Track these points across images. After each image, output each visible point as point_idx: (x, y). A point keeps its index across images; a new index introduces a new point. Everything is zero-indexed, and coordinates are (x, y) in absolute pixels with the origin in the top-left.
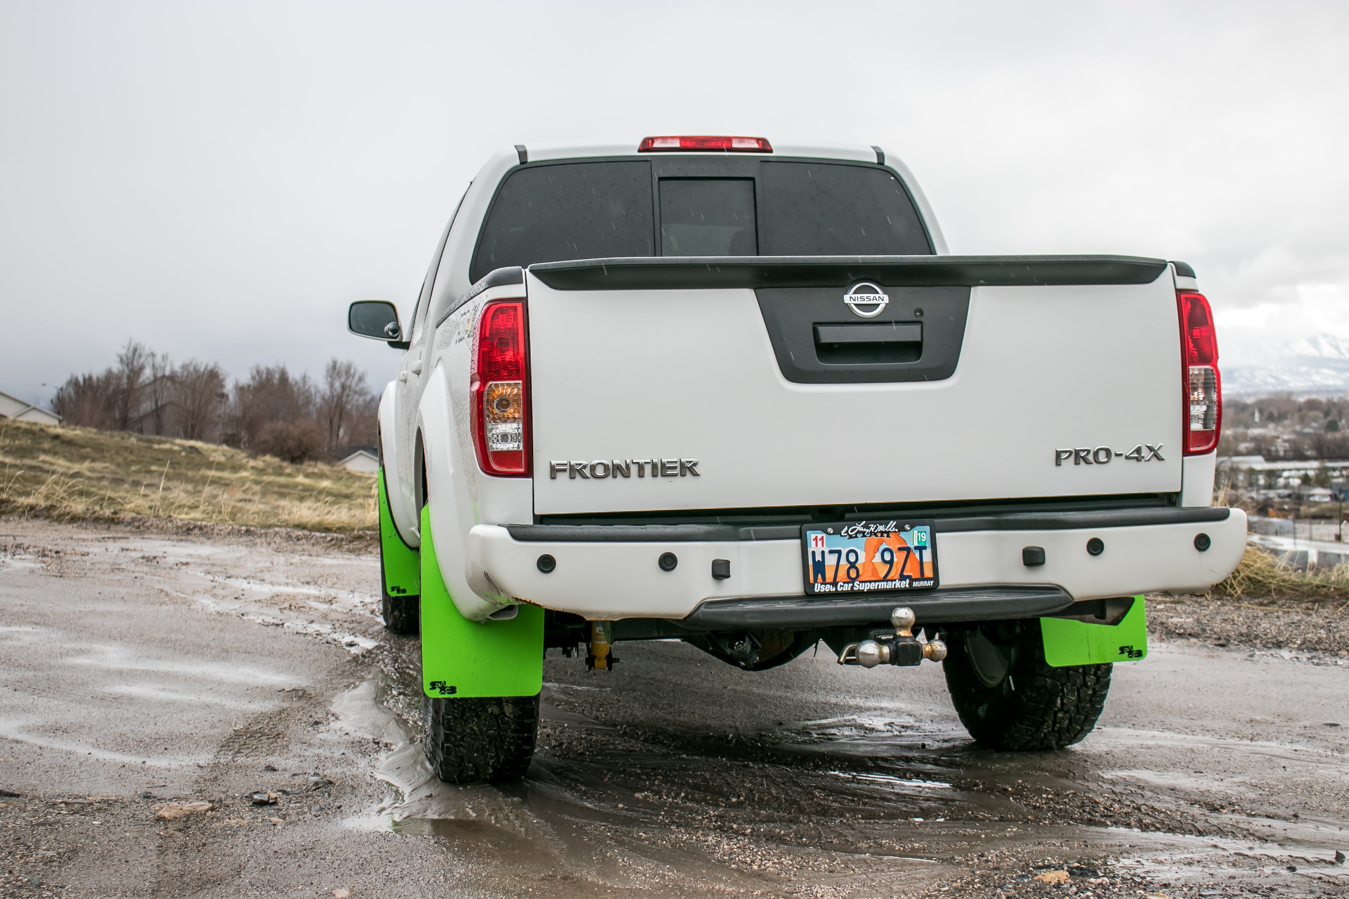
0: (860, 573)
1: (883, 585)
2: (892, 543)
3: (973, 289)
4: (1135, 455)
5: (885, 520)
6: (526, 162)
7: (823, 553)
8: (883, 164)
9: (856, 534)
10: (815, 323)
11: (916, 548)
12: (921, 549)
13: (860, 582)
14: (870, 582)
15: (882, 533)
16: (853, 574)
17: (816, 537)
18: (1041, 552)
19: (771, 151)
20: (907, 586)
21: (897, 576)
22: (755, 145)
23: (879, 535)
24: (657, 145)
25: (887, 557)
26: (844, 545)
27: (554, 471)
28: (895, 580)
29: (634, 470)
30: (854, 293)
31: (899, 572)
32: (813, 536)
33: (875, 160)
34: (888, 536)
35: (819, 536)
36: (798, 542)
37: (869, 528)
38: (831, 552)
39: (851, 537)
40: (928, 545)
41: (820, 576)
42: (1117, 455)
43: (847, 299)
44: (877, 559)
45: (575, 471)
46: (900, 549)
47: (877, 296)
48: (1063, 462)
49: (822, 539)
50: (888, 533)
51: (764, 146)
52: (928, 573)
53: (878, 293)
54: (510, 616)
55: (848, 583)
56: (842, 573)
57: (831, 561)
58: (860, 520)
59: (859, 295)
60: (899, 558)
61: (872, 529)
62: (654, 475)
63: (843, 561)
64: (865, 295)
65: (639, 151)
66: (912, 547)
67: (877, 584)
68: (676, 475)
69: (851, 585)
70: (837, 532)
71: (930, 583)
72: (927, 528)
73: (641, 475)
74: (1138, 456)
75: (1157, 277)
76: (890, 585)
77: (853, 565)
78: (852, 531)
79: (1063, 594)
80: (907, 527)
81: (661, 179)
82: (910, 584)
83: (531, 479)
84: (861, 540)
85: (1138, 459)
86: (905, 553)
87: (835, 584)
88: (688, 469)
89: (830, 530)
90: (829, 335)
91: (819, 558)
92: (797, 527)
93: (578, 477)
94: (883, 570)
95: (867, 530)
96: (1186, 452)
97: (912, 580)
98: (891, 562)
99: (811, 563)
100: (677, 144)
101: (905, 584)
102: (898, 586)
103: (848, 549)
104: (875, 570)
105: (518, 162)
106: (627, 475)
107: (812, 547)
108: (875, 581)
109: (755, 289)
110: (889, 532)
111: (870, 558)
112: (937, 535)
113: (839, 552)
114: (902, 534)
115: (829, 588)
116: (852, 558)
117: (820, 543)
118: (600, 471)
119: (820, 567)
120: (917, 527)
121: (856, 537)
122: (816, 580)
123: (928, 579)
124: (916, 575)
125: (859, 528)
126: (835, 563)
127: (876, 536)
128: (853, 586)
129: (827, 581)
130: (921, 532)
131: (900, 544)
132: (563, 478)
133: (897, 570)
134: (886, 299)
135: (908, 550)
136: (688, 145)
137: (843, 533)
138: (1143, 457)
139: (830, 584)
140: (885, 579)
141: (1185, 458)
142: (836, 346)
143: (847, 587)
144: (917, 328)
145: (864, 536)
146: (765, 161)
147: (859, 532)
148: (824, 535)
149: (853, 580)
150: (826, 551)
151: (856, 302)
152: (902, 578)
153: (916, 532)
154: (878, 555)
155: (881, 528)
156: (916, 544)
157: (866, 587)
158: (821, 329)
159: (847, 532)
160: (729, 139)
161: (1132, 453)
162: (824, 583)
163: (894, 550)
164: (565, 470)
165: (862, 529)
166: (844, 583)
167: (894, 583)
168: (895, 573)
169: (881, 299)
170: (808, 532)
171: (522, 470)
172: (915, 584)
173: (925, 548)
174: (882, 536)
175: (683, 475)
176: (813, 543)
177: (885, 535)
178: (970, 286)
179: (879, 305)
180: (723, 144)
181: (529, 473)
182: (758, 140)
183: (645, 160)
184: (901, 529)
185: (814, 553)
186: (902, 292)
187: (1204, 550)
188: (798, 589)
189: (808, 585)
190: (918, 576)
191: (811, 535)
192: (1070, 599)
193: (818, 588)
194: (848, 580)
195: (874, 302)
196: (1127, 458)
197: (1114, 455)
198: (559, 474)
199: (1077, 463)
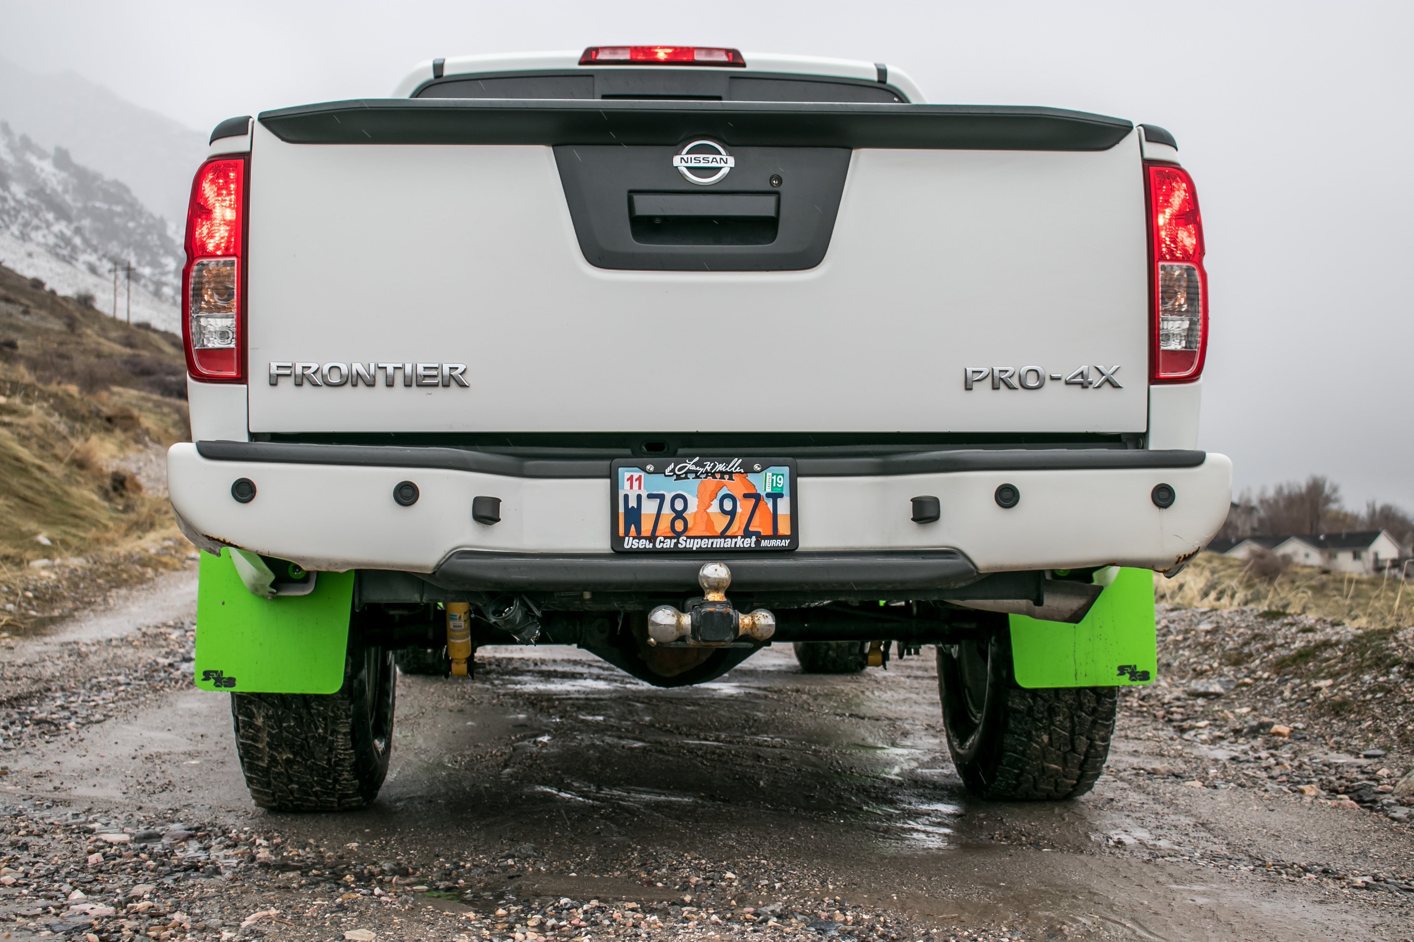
0: (690, 526)
1: (719, 543)
2: (735, 487)
3: (854, 152)
4: (1079, 379)
5: (727, 458)
6: (442, 76)
7: (639, 497)
8: (884, 82)
9: (686, 473)
10: (632, 192)
11: (768, 495)
12: (775, 496)
13: (688, 537)
14: (702, 538)
15: (723, 473)
16: (679, 526)
17: (632, 476)
18: (935, 502)
19: (744, 65)
20: (753, 545)
21: (741, 533)
22: (724, 58)
23: (718, 476)
24: (601, 56)
25: (728, 505)
26: (668, 486)
27: (274, 376)
28: (736, 537)
29: (380, 376)
30: (687, 153)
31: (743, 527)
32: (627, 475)
33: (875, 78)
34: (731, 478)
35: (636, 476)
36: (607, 482)
37: (704, 466)
38: (650, 496)
39: (679, 478)
40: (786, 492)
41: (633, 527)
42: (1052, 379)
43: (676, 161)
44: (714, 508)
45: (302, 377)
46: (746, 496)
47: (718, 157)
48: (975, 385)
49: (639, 479)
50: (730, 474)
51: (735, 58)
52: (784, 528)
53: (720, 153)
54: (303, 590)
55: (671, 538)
56: (664, 526)
57: (649, 508)
58: (691, 456)
59: (693, 156)
60: (743, 508)
61: (709, 468)
62: (408, 385)
63: (666, 510)
64: (702, 156)
65: (581, 63)
66: (763, 494)
67: (711, 541)
68: (436, 385)
69: (674, 541)
70: (659, 470)
71: (785, 543)
72: (786, 470)
73: (389, 383)
74: (1082, 379)
75: (1117, 142)
76: (728, 544)
77: (679, 515)
78: (679, 470)
79: (960, 560)
80: (756, 467)
82: (758, 542)
83: (245, 386)
84: (694, 482)
85: (1084, 386)
86: (753, 501)
87: (652, 538)
88: (451, 377)
89: (650, 468)
90: (646, 205)
91: (633, 503)
92: (606, 463)
93: (306, 385)
94: (720, 523)
95: (701, 470)
96: (1154, 378)
97: (760, 537)
98: (733, 513)
99: (621, 510)
100: (626, 56)
101: (750, 543)
102: (740, 544)
103: (674, 494)
104: (709, 523)
105: (432, 76)
106: (371, 384)
107: (625, 488)
108: (708, 537)
109: (553, 146)
110: (732, 472)
111: (704, 506)
112: (799, 479)
113: (662, 497)
114: (751, 477)
115: (644, 544)
116: (679, 505)
117: (636, 484)
118: (335, 378)
119: (634, 516)
120: (772, 468)
121: (686, 478)
122: (627, 533)
123: (783, 537)
124: (766, 530)
125: (690, 466)
126: (655, 512)
127: (714, 477)
128: (678, 542)
129: (643, 534)
130: (777, 475)
131: (747, 489)
132: (286, 385)
133: (741, 523)
134: (731, 162)
135: (757, 497)
136: (640, 57)
137: (667, 472)
138: (1091, 383)
139: (646, 538)
140: (723, 535)
141: (1152, 387)
142: (658, 221)
143: (669, 544)
144: (772, 200)
145: (697, 477)
146: (735, 77)
147: (690, 471)
148: (643, 474)
149: (678, 535)
150: (644, 494)
151: (689, 165)
152: (747, 534)
153: (769, 474)
154: (716, 503)
155: (721, 467)
156: (769, 490)
157: (695, 545)
158: (636, 198)
159: (673, 470)
160: (691, 50)
161: (1074, 377)
162: (639, 537)
163: (739, 496)
164: (289, 375)
165: (694, 468)
166: (665, 538)
167: (734, 540)
168: (737, 527)
169: (724, 161)
170: (620, 469)
171: (234, 374)
172: (764, 543)
173: (781, 495)
174: (722, 478)
175: (446, 385)
176: (627, 484)
177: (727, 477)
178: (851, 149)
179: (720, 169)
181: (242, 378)
182: (728, 51)
183: (587, 75)
184: (748, 470)
185: (626, 497)
186: (753, 153)
187: (1166, 506)
188: (603, 544)
189: (616, 539)
190: (769, 532)
191: (625, 474)
192: (972, 567)
193: (630, 543)
194: (671, 534)
195: (714, 165)
196: (1067, 383)
197: (1047, 378)
198: (281, 380)
199: (995, 388)
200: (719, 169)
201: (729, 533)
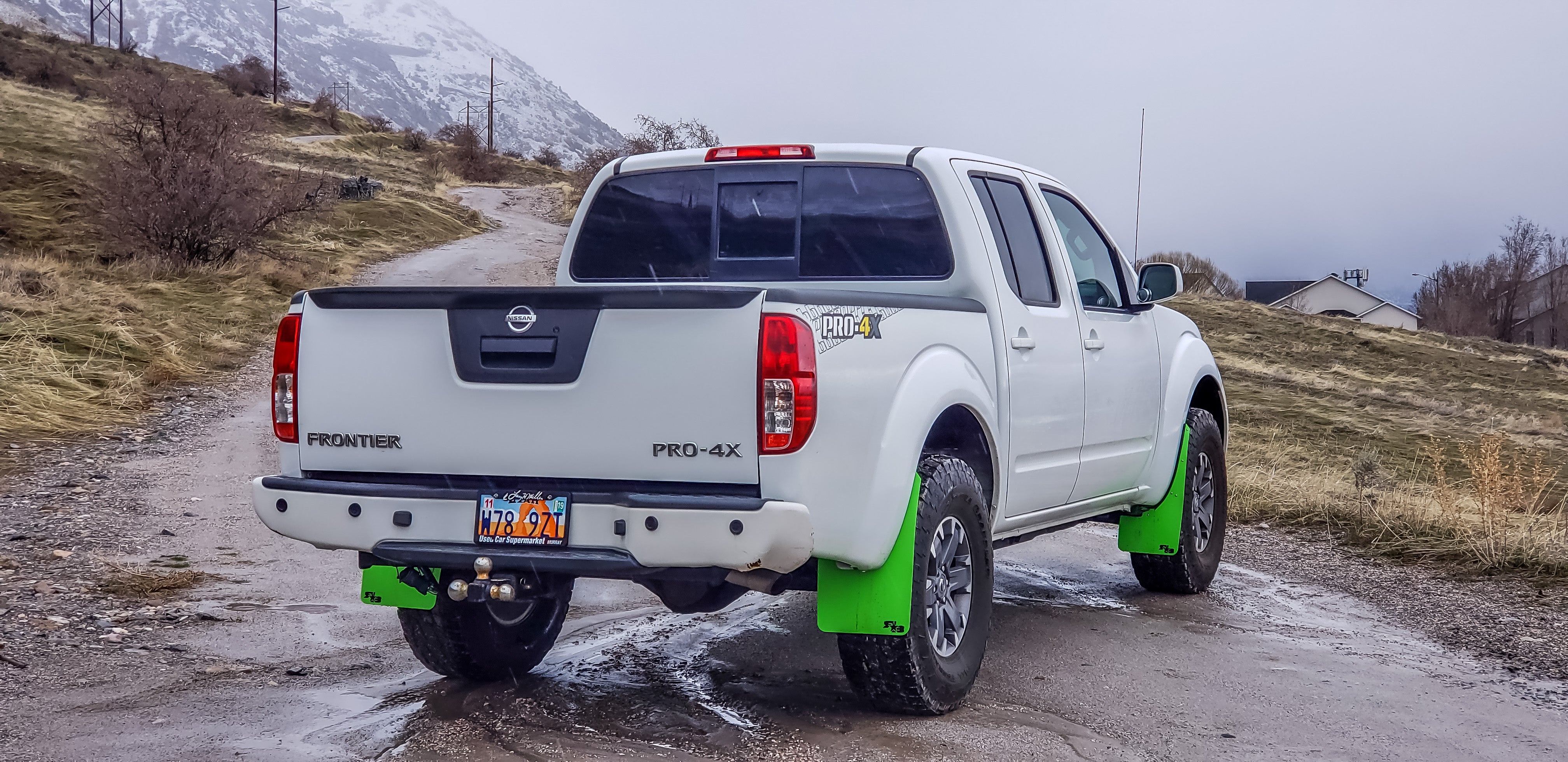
0: (514, 530)
1: (527, 541)
2: (538, 508)
5: (535, 491)
6: (618, 173)
7: (490, 512)
8: (911, 166)
9: (512, 499)
10: (481, 337)
11: (555, 514)
12: (558, 515)
13: (511, 537)
14: (517, 537)
15: (533, 500)
16: (508, 530)
18: (626, 524)
19: (813, 157)
20: (542, 543)
21: (539, 536)
22: (800, 153)
23: (531, 501)
24: (718, 155)
25: (534, 519)
26: (504, 506)
27: (311, 439)
28: (536, 538)
29: (359, 440)
30: (513, 313)
31: (541, 532)
32: (486, 499)
33: (904, 163)
35: (489, 500)
36: (476, 502)
37: (523, 496)
38: (496, 512)
39: (511, 502)
40: (564, 513)
41: (485, 529)
42: (702, 450)
43: (507, 318)
44: (527, 521)
45: (323, 439)
46: (544, 514)
47: (526, 316)
48: (659, 453)
49: (491, 501)
50: (537, 500)
51: (807, 152)
52: (561, 534)
53: (529, 313)
55: (503, 537)
56: (501, 529)
57: (495, 518)
58: (516, 489)
59: (516, 315)
60: (542, 521)
61: (525, 497)
62: (373, 446)
63: (503, 520)
64: (518, 316)
65: (706, 161)
66: (552, 513)
67: (522, 539)
68: (386, 446)
70: (500, 497)
71: (559, 543)
72: (566, 499)
73: (364, 445)
74: (717, 450)
75: (748, 302)
76: (529, 541)
77: (509, 523)
78: (510, 497)
80: (550, 497)
81: (721, 185)
82: (546, 542)
83: (297, 444)
84: (518, 505)
85: (720, 454)
86: (547, 516)
87: (493, 537)
88: (393, 442)
89: (496, 496)
90: (490, 346)
91: (487, 516)
92: (474, 491)
93: (325, 444)
94: (529, 529)
95: (521, 498)
96: (761, 451)
97: (548, 538)
98: (536, 524)
99: (481, 519)
100: (735, 154)
101: (542, 541)
102: (537, 542)
103: (507, 511)
104: (524, 529)
105: (613, 174)
106: (355, 445)
107: (484, 507)
108: (521, 537)
109: (447, 310)
111: (522, 518)
112: (574, 505)
113: (501, 513)
114: (547, 502)
115: (489, 540)
116: (509, 519)
117: (489, 504)
118: (338, 441)
119: (487, 523)
120: (558, 498)
121: (514, 502)
122: (482, 533)
123: (560, 539)
124: (551, 535)
125: (516, 495)
126: (497, 521)
127: (528, 502)
128: (506, 540)
129: (490, 534)
130: (561, 502)
131: (545, 509)
133: (539, 530)
134: (534, 318)
135: (549, 514)
136: (743, 154)
137: (504, 498)
138: (723, 454)
139: (490, 536)
140: (530, 537)
141: (760, 456)
142: (493, 355)
143: (502, 540)
144: (552, 341)
145: (520, 502)
146: (806, 167)
147: (515, 498)
148: (493, 499)
149: (507, 535)
150: (493, 510)
151: (513, 320)
152: (542, 536)
153: (556, 501)
154: (528, 517)
155: (531, 496)
156: (556, 511)
157: (515, 541)
158: (485, 341)
159: (507, 498)
160: (777, 148)
161: (713, 449)
162: (487, 536)
163: (540, 514)
164: (317, 438)
165: (518, 496)
166: (500, 536)
167: (534, 539)
168: (537, 532)
169: (532, 317)
170: (483, 496)
171: (292, 438)
172: (549, 542)
173: (561, 514)
174: (533, 502)
175: (391, 447)
176: (485, 504)
178: (599, 310)
180: (772, 152)
181: (296, 440)
182: (802, 148)
183: (711, 169)
184: (545, 498)
185: (484, 512)
186: (547, 312)
187: (738, 534)
188: (470, 539)
189: (477, 536)
190: (554, 536)
191: (485, 498)
192: (635, 564)
193: (482, 539)
194: (504, 535)
195: (524, 321)
196: (710, 452)
197: (699, 450)
198: (314, 442)
199: (670, 455)
200: (527, 323)
201: (533, 535)
